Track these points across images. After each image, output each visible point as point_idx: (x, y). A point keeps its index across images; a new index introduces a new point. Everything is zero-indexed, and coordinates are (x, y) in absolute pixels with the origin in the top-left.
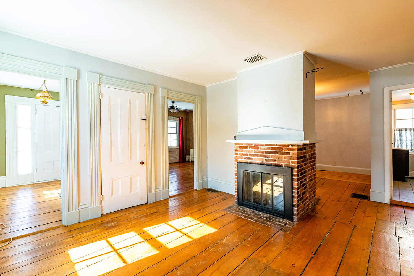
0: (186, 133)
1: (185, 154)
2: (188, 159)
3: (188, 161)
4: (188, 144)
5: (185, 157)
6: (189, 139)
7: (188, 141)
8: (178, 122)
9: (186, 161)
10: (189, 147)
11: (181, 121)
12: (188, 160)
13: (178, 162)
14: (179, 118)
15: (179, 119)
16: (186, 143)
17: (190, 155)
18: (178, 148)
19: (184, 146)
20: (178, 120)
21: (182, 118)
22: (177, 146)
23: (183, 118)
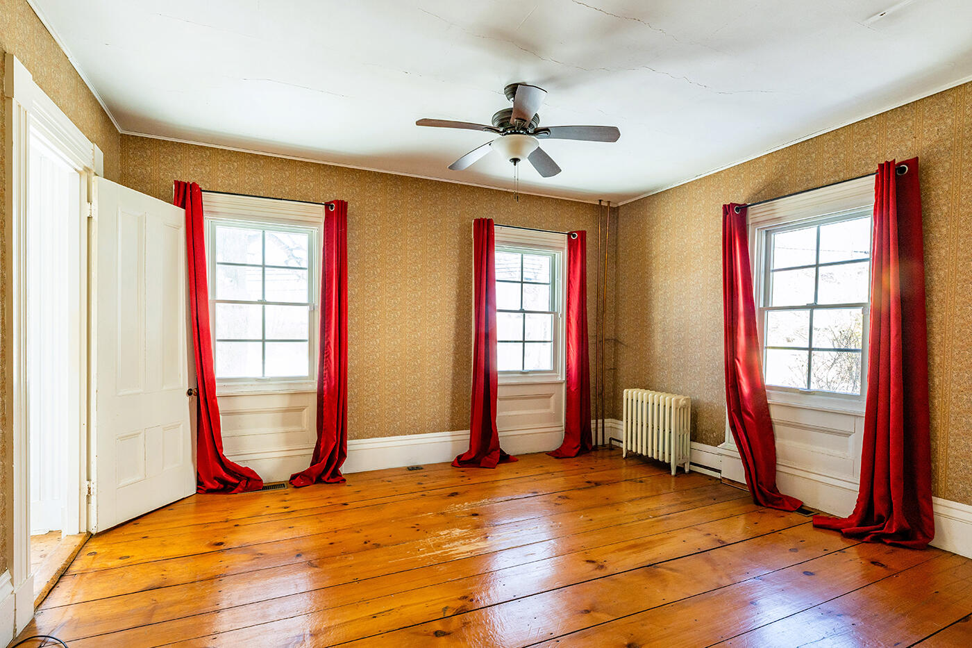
0: (601, 312)
1: (593, 413)
2: (611, 439)
3: (612, 448)
4: (609, 364)
5: (593, 426)
6: (616, 342)
7: (609, 349)
8: (562, 256)
9: (596, 448)
10: (615, 377)
11: (577, 245)
12: (607, 442)
13: (557, 454)
14: (569, 235)
15: (569, 239)
16: (601, 359)
17: (622, 420)
18: (561, 383)
19: (592, 380)
20: (562, 248)
21: (583, 234)
22: (555, 370)
23: (588, 239)
